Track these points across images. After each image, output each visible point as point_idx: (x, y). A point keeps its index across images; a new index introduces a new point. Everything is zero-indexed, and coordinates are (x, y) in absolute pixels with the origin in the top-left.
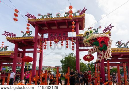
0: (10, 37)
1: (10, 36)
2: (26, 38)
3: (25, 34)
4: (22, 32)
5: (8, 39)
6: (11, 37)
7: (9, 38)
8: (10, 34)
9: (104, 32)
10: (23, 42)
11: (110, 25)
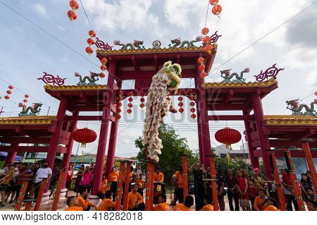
0: (52, 84)
1: (54, 82)
2: (84, 88)
3: (82, 78)
4: (77, 75)
5: (49, 88)
6: (55, 84)
7: (51, 86)
8: (53, 78)
9: (259, 80)
10: (81, 96)
11: (274, 66)
